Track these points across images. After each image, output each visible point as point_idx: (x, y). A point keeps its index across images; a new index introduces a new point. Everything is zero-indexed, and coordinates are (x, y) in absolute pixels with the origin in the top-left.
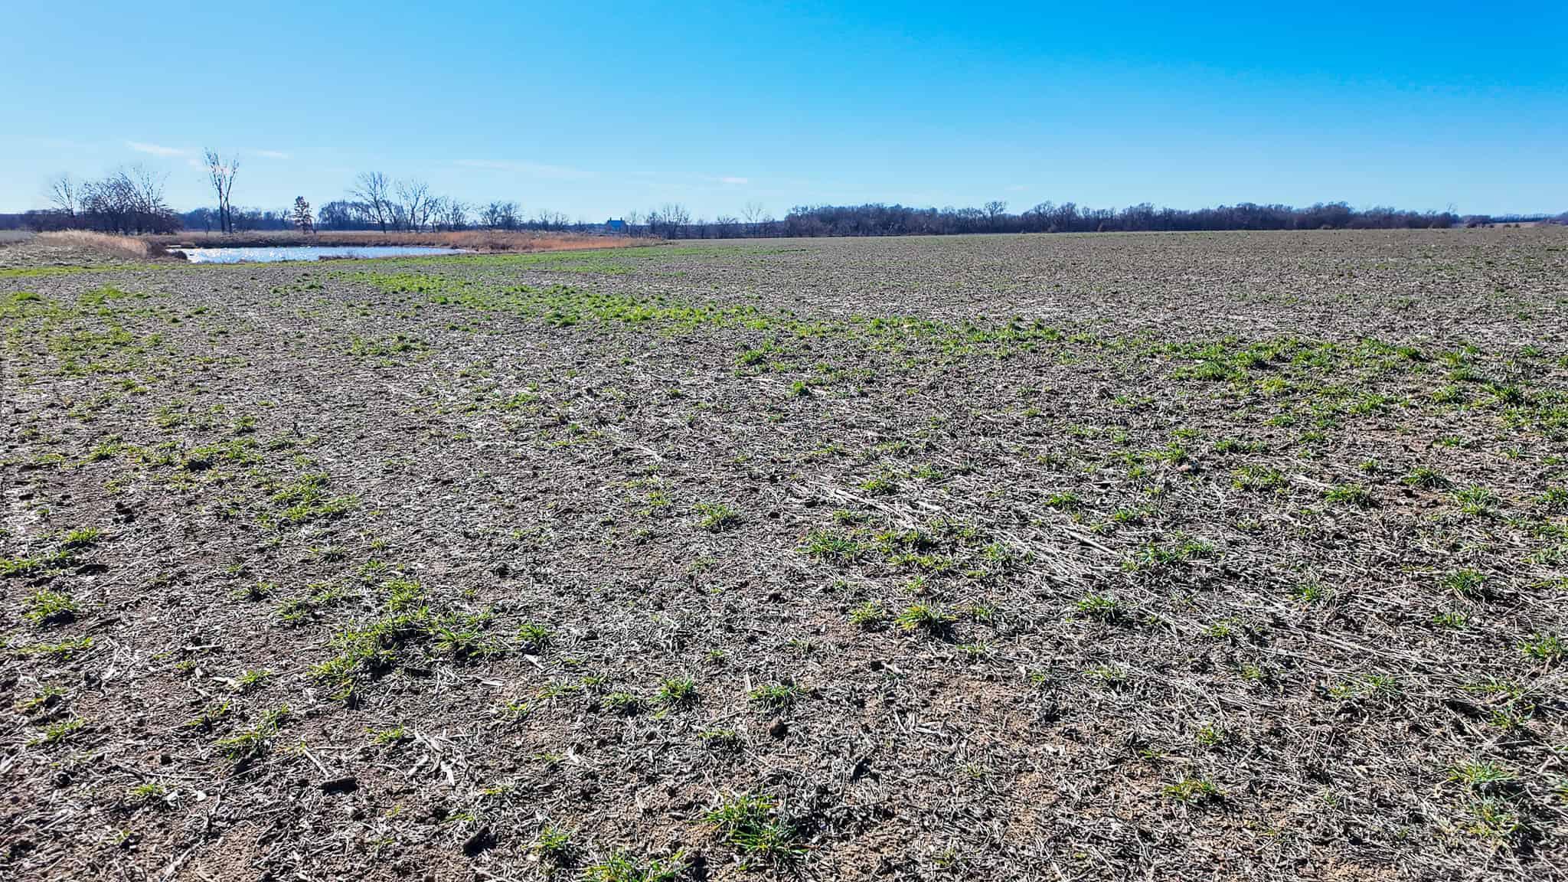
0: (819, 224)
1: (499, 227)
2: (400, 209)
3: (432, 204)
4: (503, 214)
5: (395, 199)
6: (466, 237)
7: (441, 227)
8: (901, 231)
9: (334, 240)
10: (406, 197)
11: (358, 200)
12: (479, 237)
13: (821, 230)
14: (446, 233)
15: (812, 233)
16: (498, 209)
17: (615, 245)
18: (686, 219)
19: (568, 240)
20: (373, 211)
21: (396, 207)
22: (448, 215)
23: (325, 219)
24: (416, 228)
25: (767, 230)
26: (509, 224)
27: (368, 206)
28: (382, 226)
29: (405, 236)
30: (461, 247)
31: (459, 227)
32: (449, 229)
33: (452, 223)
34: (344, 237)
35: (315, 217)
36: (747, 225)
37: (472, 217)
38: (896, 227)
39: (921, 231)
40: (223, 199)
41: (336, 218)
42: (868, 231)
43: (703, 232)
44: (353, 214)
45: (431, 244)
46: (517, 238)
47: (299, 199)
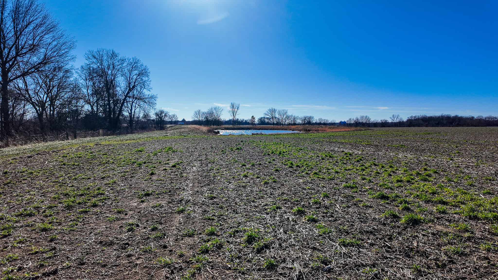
0: (421, 122)
1: (306, 124)
2: (279, 119)
3: (288, 117)
4: (308, 120)
5: (277, 116)
6: (297, 127)
7: (289, 124)
8: (458, 125)
9: (260, 128)
10: (281, 116)
11: (268, 117)
12: (301, 127)
13: (422, 124)
14: (291, 126)
15: (419, 125)
16: (307, 119)
17: (349, 130)
18: (369, 121)
19: (330, 128)
20: (271, 120)
21: (278, 119)
22: (292, 121)
23: (259, 122)
24: (282, 124)
25: (400, 124)
26: (309, 123)
27: (270, 118)
28: (274, 124)
29: (279, 127)
30: (295, 130)
31: (295, 124)
32: (292, 124)
33: (293, 123)
34: (262, 127)
35: (256, 121)
36: (392, 123)
37: (299, 121)
38: (456, 123)
39: (468, 125)
40: (234, 117)
41: (262, 122)
42: (443, 125)
43: (376, 125)
44: (266, 121)
45: (286, 129)
46: (313, 127)
47: (253, 116)
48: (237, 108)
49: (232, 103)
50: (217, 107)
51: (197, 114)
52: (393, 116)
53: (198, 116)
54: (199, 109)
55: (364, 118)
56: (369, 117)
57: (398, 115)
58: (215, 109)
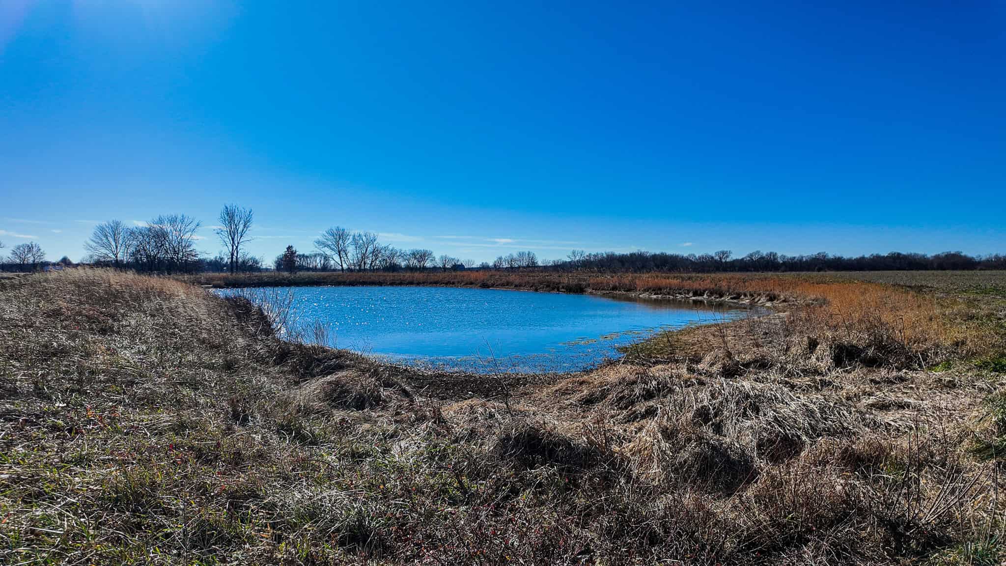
47: (290, 248)
48: (242, 221)
49: (227, 208)
50: (180, 217)
51: (106, 236)
52: (574, 253)
53: (113, 243)
54: (118, 219)
55: (526, 257)
56: (533, 254)
57: (582, 252)
58: (173, 221)
